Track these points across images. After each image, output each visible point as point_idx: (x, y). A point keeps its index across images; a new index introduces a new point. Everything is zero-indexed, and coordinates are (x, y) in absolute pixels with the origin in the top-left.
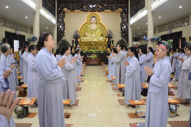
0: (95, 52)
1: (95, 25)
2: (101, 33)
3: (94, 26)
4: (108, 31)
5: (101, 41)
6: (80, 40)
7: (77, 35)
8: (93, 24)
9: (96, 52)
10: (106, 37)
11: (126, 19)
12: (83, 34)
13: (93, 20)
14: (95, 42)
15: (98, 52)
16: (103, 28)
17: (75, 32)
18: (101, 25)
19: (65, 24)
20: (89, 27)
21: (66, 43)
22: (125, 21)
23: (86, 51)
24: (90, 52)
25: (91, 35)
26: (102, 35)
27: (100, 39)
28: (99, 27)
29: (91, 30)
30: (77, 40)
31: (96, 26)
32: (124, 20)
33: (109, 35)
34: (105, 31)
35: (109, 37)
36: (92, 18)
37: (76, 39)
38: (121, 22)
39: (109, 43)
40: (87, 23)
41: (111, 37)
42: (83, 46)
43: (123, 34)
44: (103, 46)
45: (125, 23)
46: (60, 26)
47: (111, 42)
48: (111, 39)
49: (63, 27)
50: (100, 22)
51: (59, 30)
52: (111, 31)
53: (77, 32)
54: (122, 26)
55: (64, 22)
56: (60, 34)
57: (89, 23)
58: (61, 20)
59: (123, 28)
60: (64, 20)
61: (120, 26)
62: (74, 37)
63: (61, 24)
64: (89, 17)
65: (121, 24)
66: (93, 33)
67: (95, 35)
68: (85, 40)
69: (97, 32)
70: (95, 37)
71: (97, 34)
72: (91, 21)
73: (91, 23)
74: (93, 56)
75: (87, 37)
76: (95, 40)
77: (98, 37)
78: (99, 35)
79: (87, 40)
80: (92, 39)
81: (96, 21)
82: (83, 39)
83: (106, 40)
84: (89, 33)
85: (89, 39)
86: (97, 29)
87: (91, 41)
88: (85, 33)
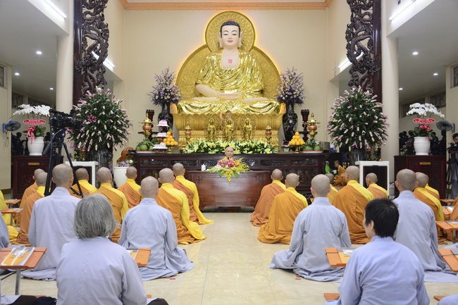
0: (238, 152)
1: (237, 53)
2: (258, 84)
3: (230, 59)
4: (285, 78)
5: (261, 112)
6: (180, 109)
7: (165, 91)
8: (230, 48)
9: (242, 149)
10: (280, 100)
11: (370, 11)
13: (230, 35)
14: (235, 116)
15: (251, 149)
16: (266, 66)
17: (158, 78)
18: (258, 54)
19: (107, 31)
20: (212, 62)
21: (107, 111)
22: (367, 17)
23: (196, 148)
24: (213, 149)
25: (222, 90)
26: (262, 92)
27: (254, 106)
28: (249, 64)
29: (221, 70)
30: (169, 109)
31: (241, 57)
32: (363, 12)
33: (291, 91)
34: (273, 80)
35: (291, 99)
36: (225, 28)
37: (163, 107)
38: (350, 23)
39: (291, 122)
40: (204, 47)
41: (297, 98)
42: (188, 132)
43: (357, 76)
44: (270, 130)
45: (368, 25)
46: (85, 40)
47: (297, 117)
48: (296, 106)
49: (99, 44)
50: (255, 45)
51: (83, 56)
52: (296, 76)
53: (168, 79)
54: (354, 39)
55: (105, 22)
56: (86, 72)
57: (213, 46)
58: (89, 13)
59: (356, 46)
60: (103, 15)
61: (346, 38)
62: (157, 97)
63: (91, 31)
64: (213, 24)
65: (347, 32)
66: (228, 85)
67: (236, 90)
68: (196, 108)
69: (246, 78)
70: (235, 100)
71: (244, 88)
72: (220, 39)
73: (221, 46)
74: (227, 166)
75: (203, 98)
76: (236, 108)
77: (248, 96)
78: (251, 90)
79: (203, 107)
80: (224, 107)
81: (241, 39)
82: (189, 105)
83: (277, 109)
84: (214, 85)
85: (215, 106)
86: (243, 70)
87: (219, 113)
88: (196, 84)
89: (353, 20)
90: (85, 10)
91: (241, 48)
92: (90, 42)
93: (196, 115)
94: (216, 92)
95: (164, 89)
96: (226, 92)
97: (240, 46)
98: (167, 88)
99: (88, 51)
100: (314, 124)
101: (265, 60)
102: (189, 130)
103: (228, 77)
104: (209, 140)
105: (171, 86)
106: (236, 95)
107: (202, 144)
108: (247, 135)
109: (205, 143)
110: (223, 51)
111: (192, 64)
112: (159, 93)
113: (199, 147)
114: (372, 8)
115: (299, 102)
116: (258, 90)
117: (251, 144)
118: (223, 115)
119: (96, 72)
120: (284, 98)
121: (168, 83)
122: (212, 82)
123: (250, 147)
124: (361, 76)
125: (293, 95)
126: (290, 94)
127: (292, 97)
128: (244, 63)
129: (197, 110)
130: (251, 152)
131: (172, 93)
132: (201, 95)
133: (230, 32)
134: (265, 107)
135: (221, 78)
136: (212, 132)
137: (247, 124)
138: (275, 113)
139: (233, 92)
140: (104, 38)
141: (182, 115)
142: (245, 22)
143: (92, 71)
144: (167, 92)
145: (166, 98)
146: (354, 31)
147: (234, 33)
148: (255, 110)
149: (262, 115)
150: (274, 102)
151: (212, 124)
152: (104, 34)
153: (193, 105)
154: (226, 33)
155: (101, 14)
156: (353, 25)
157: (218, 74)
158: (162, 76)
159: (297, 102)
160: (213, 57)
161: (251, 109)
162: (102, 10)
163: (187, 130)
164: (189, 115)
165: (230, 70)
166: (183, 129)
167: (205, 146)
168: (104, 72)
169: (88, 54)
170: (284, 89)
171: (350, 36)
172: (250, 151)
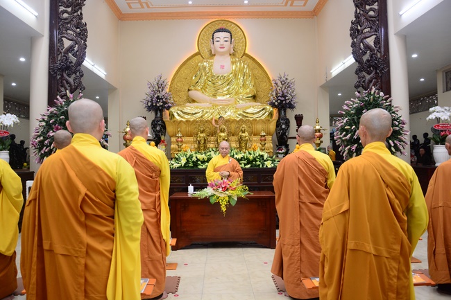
1: (229, 59)
2: (250, 90)
3: (222, 65)
4: (276, 84)
5: (255, 117)
6: (172, 116)
7: (158, 97)
8: (222, 54)
11: (375, 6)
12: (183, 95)
13: (222, 42)
14: (228, 122)
15: (249, 162)
16: (258, 72)
17: (151, 85)
18: (249, 61)
19: (86, 30)
20: (205, 68)
22: (371, 13)
24: (203, 162)
25: (214, 96)
26: (254, 97)
27: (248, 111)
28: (241, 70)
29: (213, 76)
30: (162, 115)
31: (233, 63)
32: (368, 7)
33: (284, 96)
34: (264, 85)
35: (283, 104)
36: (217, 35)
37: (156, 114)
38: (355, 19)
39: (283, 127)
40: (196, 54)
41: (290, 103)
42: (180, 139)
43: (364, 77)
44: (264, 136)
45: (374, 22)
46: (60, 41)
47: (289, 122)
48: (289, 111)
49: (77, 46)
50: (246, 52)
51: (59, 58)
52: (288, 81)
53: (161, 86)
54: (359, 37)
55: (83, 21)
56: (62, 76)
57: (206, 53)
58: (66, 12)
59: (361, 44)
60: (81, 14)
61: (351, 35)
62: (149, 104)
63: (68, 31)
64: (205, 32)
65: (352, 29)
66: (220, 91)
67: (228, 96)
68: (188, 114)
69: (238, 84)
70: (228, 105)
71: (237, 93)
72: (212, 45)
73: (213, 53)
74: (220, 190)
75: (196, 104)
76: (229, 113)
77: (241, 102)
78: (243, 96)
79: (196, 113)
80: (216, 113)
81: (232, 46)
82: (181, 111)
83: (271, 114)
84: (206, 91)
85: (207, 112)
86: (235, 76)
87: (212, 119)
88: (189, 90)
89: (357, 16)
90: (62, 8)
91: (233, 55)
92: (67, 43)
93: (188, 121)
94: (208, 98)
95: (156, 96)
96: (219, 98)
97: (231, 53)
98: (159, 94)
99: (64, 53)
100: (319, 131)
101: (256, 66)
102: (181, 137)
103: (220, 83)
104: (198, 150)
105: (163, 93)
106: (229, 101)
107: (191, 156)
108: (243, 145)
109: (194, 155)
110: (215, 57)
111: (185, 71)
112: (152, 100)
113: (187, 159)
114: (376, 3)
115: (291, 106)
116: (250, 95)
117: (249, 156)
118: (216, 121)
119: (74, 76)
120: (276, 103)
121: (160, 90)
122: (204, 88)
123: (248, 159)
124: (368, 77)
125: (285, 100)
126: (283, 99)
127: (284, 102)
128: (236, 69)
129: (189, 117)
130: (248, 166)
131: (164, 100)
132: (194, 101)
133: (222, 38)
134: (258, 112)
135: (213, 84)
136: (203, 142)
137: (243, 132)
138: (269, 118)
139: (225, 97)
140: (82, 39)
141: (174, 122)
142: (236, 30)
143: (69, 75)
144: (160, 99)
145: (158, 105)
146: (359, 28)
147: (226, 39)
148: (248, 115)
149: (256, 120)
150: (268, 107)
151: (202, 132)
152: (83, 34)
153: (185, 111)
154: (218, 39)
155: (79, 13)
156: (358, 21)
157: (210, 80)
158: (155, 83)
159: (289, 108)
160: (205, 64)
161: (244, 114)
162: (81, 8)
163: (178, 137)
164: (181, 121)
165: (222, 76)
166: (175, 135)
167: (194, 159)
168: (82, 76)
169: (64, 56)
170: (276, 94)
171: (355, 33)
172: (248, 164)
